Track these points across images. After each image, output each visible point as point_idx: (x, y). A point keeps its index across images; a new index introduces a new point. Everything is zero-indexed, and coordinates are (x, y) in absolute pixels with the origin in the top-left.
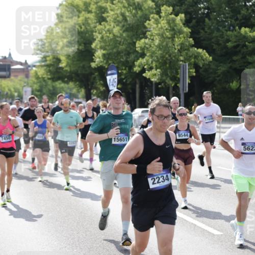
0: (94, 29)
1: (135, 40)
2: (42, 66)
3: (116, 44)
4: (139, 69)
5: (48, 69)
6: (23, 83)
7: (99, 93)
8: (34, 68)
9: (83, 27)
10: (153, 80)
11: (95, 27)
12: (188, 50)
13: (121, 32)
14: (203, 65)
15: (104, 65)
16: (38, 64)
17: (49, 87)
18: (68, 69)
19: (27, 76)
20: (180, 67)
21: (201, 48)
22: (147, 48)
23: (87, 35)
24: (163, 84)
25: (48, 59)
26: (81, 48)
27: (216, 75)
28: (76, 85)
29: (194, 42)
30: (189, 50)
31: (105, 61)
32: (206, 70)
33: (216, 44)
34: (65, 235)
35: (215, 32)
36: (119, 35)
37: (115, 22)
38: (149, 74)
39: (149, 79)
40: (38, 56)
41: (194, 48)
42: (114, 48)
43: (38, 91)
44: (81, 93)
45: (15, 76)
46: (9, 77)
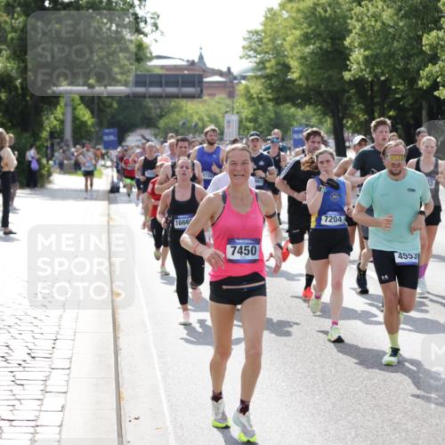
0: (348, 13)
1: (420, 33)
2: (257, 78)
3: (386, 38)
4: (428, 83)
5: (268, 82)
6: (224, 107)
7: (356, 126)
8: (243, 82)
9: (329, 9)
11: (351, 10)
13: (396, 18)
15: (367, 76)
16: (250, 74)
17: (269, 113)
18: (302, 82)
19: (231, 95)
22: (442, 47)
23: (336, 24)
25: (268, 65)
26: (325, 45)
28: (317, 112)
31: (368, 70)
36: (392, 23)
37: (384, 1)
40: (250, 60)
42: (383, 47)
43: (250, 121)
44: (325, 124)
45: (209, 95)
46: (200, 96)
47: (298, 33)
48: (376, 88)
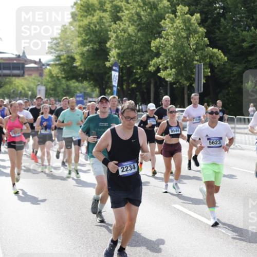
0: (109, 28)
1: (150, 40)
2: (56, 65)
3: (131, 43)
4: (154, 69)
5: (62, 67)
6: (37, 82)
8: (48, 67)
9: (98, 26)
10: (168, 79)
11: (110, 26)
12: (203, 49)
13: (136, 31)
14: (218, 66)
16: (52, 63)
17: (63, 86)
18: (82, 68)
19: (41, 75)
20: (195, 67)
21: (216, 48)
22: (163, 48)
23: (102, 34)
24: (178, 84)
25: (62, 57)
26: (95, 47)
27: (232, 75)
28: (90, 85)
29: (209, 42)
30: (205, 50)
31: (120, 61)
32: (221, 70)
33: (231, 44)
34: (79, 235)
35: (231, 32)
36: (133, 34)
37: (130, 22)
38: (164, 74)
39: (164, 78)
40: (52, 54)
41: (209, 47)
42: (128, 48)
43: (52, 90)
44: (95, 92)
45: (29, 75)
46: (23, 75)
47: (80, 39)
48: (124, 71)
